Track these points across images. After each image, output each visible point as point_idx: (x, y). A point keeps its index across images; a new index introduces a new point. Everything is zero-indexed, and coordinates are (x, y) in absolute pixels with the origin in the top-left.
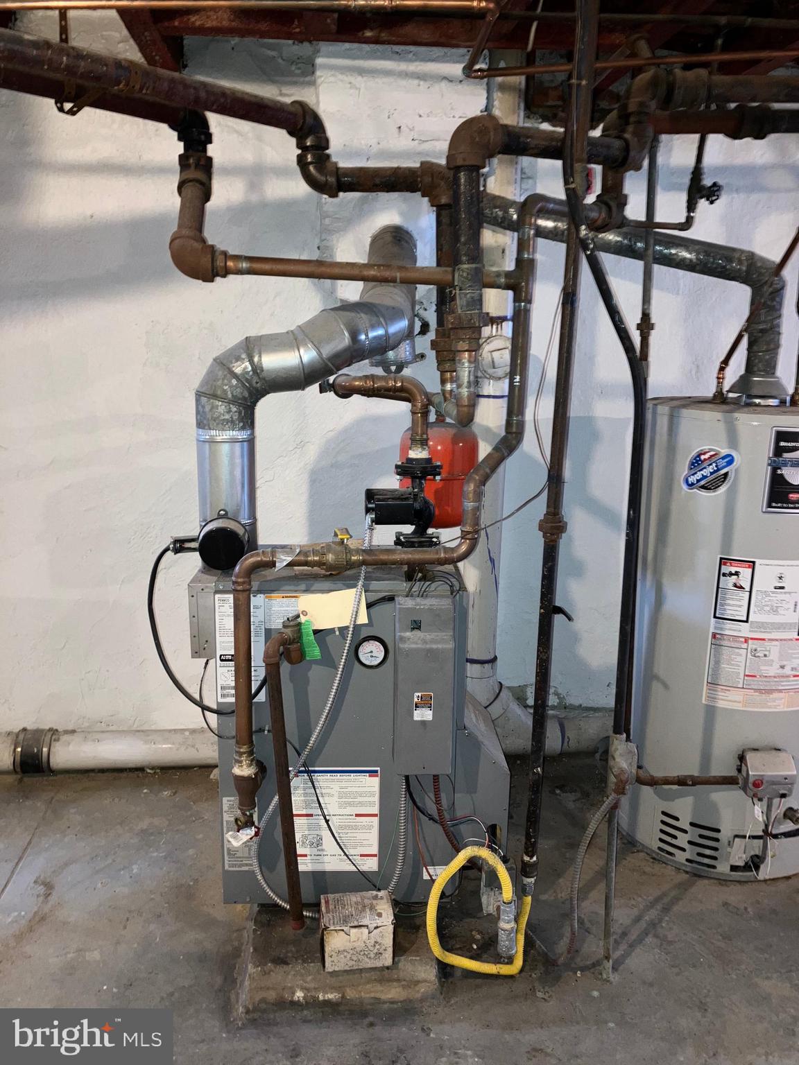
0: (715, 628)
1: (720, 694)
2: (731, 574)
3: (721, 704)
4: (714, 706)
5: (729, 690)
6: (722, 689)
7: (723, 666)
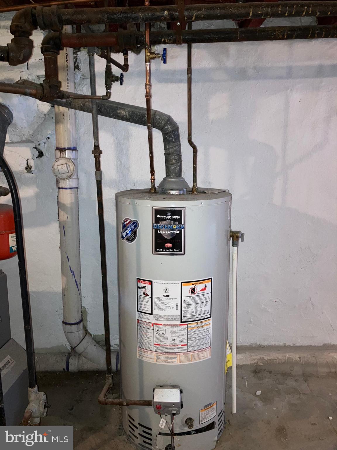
0: (139, 317)
1: (144, 353)
2: (142, 288)
3: (145, 359)
4: (142, 360)
5: (148, 352)
6: (144, 351)
7: (143, 338)
